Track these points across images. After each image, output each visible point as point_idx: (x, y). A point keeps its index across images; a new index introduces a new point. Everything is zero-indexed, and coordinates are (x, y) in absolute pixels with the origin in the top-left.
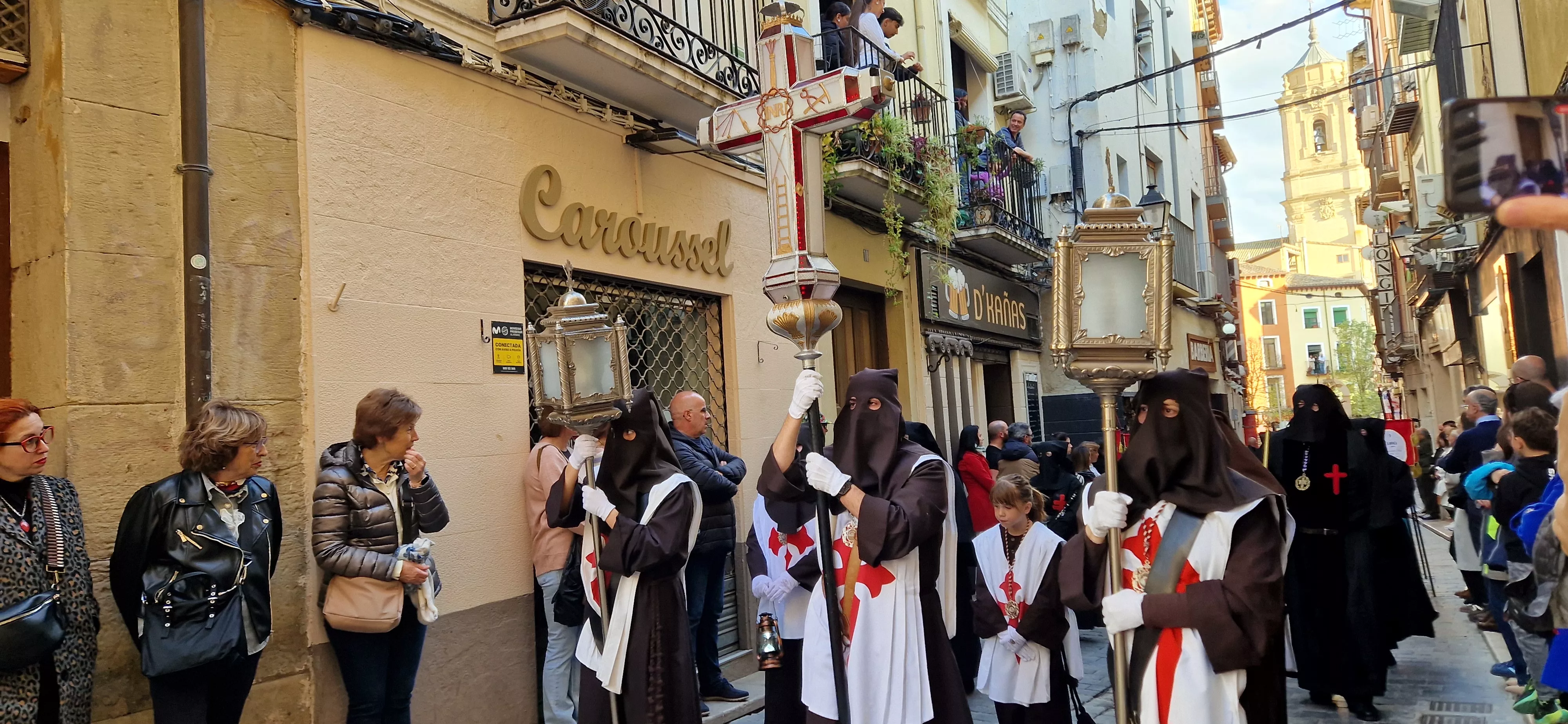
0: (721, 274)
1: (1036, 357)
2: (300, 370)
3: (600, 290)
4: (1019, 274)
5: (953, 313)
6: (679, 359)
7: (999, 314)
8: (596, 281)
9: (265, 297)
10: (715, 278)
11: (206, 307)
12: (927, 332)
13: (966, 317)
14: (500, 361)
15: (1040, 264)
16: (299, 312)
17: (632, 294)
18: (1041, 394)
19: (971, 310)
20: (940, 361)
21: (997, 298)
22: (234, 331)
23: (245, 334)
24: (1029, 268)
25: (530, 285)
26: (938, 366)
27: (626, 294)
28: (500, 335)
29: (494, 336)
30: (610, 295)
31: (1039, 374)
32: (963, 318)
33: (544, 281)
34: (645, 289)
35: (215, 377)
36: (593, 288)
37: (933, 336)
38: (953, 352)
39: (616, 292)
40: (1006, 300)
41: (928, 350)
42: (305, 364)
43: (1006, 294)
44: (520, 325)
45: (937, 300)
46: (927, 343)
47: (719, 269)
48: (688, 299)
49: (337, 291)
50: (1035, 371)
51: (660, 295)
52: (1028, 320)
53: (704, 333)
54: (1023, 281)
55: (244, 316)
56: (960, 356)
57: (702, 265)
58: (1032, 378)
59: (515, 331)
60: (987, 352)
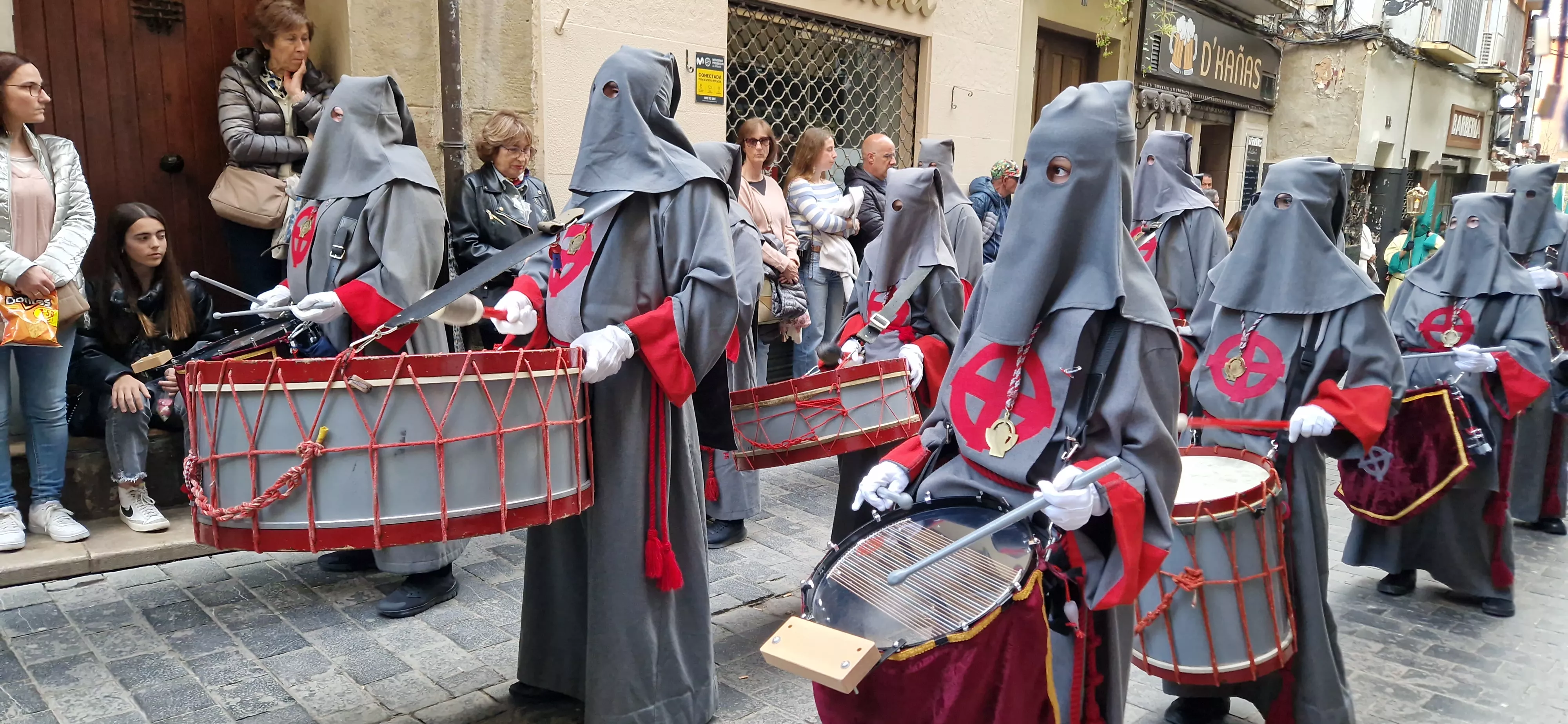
0: (922, 14)
1: (1266, 119)
2: (532, 86)
3: (799, 25)
4: (1263, 26)
5: (1174, 67)
6: (872, 100)
7: (1229, 70)
8: (797, 16)
9: (502, 17)
10: (915, 18)
11: (455, 24)
12: (1141, 86)
13: (1189, 71)
14: (702, 91)
15: (1291, 16)
16: (531, 33)
17: (831, 32)
18: (1263, 160)
19: (1196, 65)
20: (1149, 119)
21: (1231, 52)
22: (479, 46)
23: (487, 51)
24: (1277, 20)
25: (733, 17)
26: (1147, 123)
27: (825, 30)
28: (703, 66)
29: (698, 66)
30: (809, 31)
31: (1265, 140)
32: (1186, 73)
33: (747, 14)
34: (844, 26)
35: (463, 87)
36: (793, 23)
37: (1147, 90)
38: (1168, 110)
39: (815, 28)
40: (1241, 55)
41: (1139, 106)
42: (536, 82)
43: (1242, 48)
44: (721, 58)
45: (1158, 51)
46: (1139, 99)
47: (920, 9)
48: (887, 38)
49: (562, 15)
50: (1261, 136)
51: (859, 33)
52: (1264, 79)
53: (899, 75)
54: (1267, 34)
55: (486, 34)
56: (1175, 114)
57: (904, 3)
58: (1256, 143)
59: (717, 62)
60: (1209, 111)
